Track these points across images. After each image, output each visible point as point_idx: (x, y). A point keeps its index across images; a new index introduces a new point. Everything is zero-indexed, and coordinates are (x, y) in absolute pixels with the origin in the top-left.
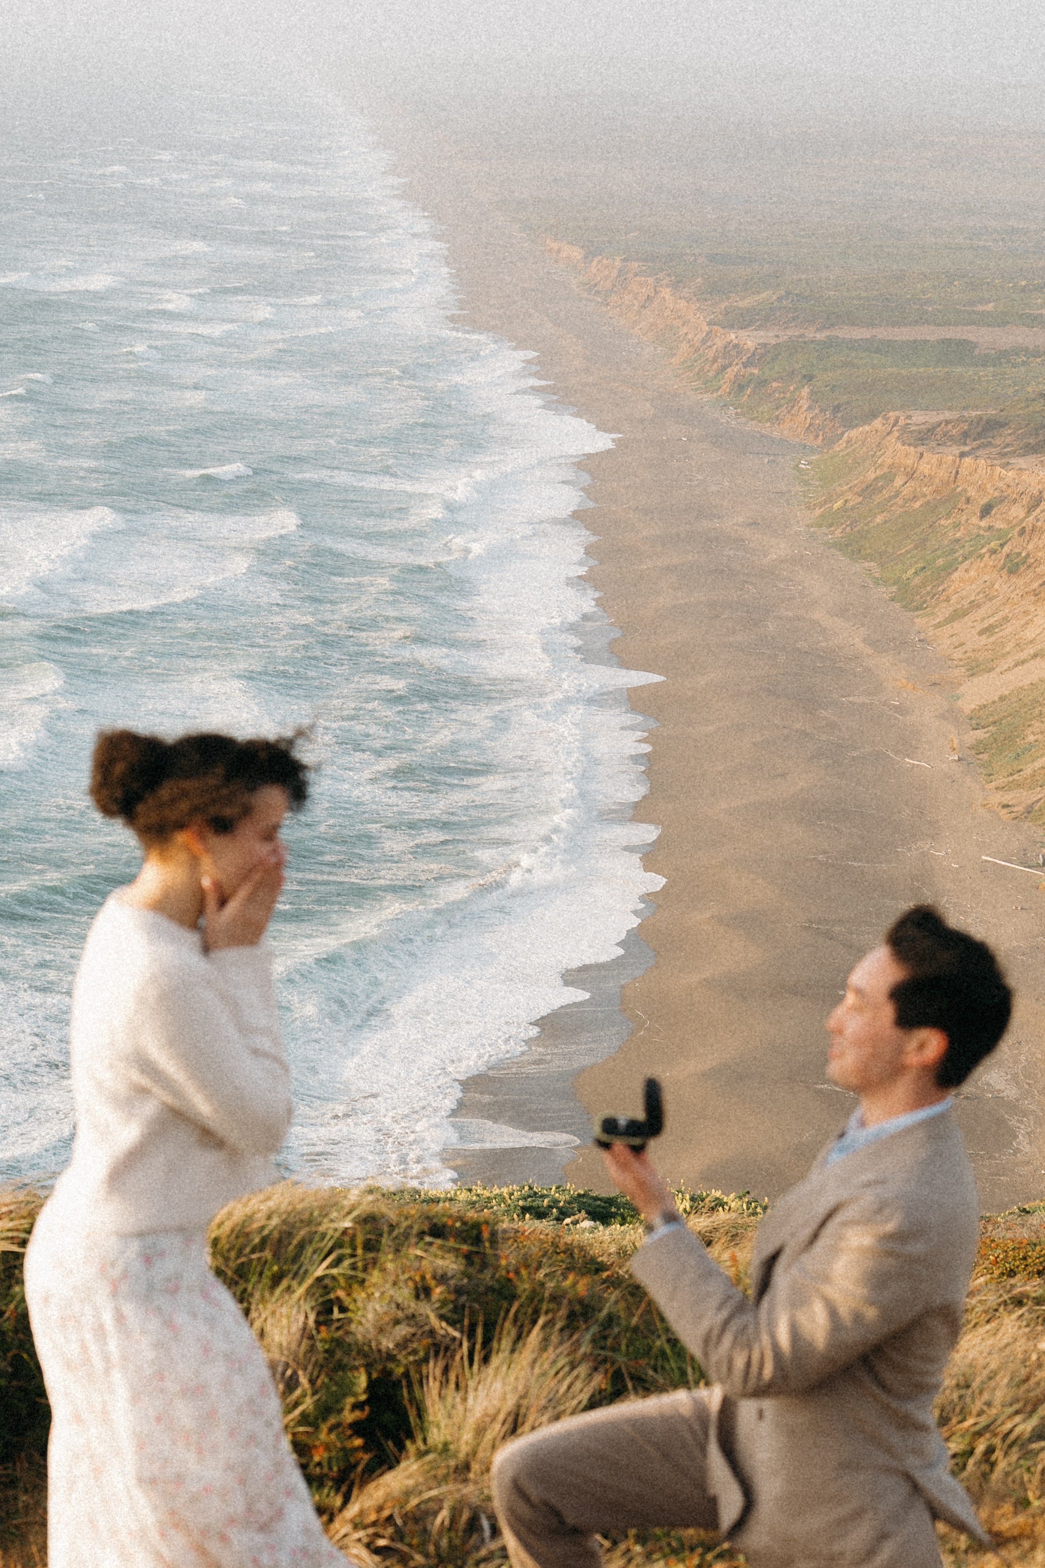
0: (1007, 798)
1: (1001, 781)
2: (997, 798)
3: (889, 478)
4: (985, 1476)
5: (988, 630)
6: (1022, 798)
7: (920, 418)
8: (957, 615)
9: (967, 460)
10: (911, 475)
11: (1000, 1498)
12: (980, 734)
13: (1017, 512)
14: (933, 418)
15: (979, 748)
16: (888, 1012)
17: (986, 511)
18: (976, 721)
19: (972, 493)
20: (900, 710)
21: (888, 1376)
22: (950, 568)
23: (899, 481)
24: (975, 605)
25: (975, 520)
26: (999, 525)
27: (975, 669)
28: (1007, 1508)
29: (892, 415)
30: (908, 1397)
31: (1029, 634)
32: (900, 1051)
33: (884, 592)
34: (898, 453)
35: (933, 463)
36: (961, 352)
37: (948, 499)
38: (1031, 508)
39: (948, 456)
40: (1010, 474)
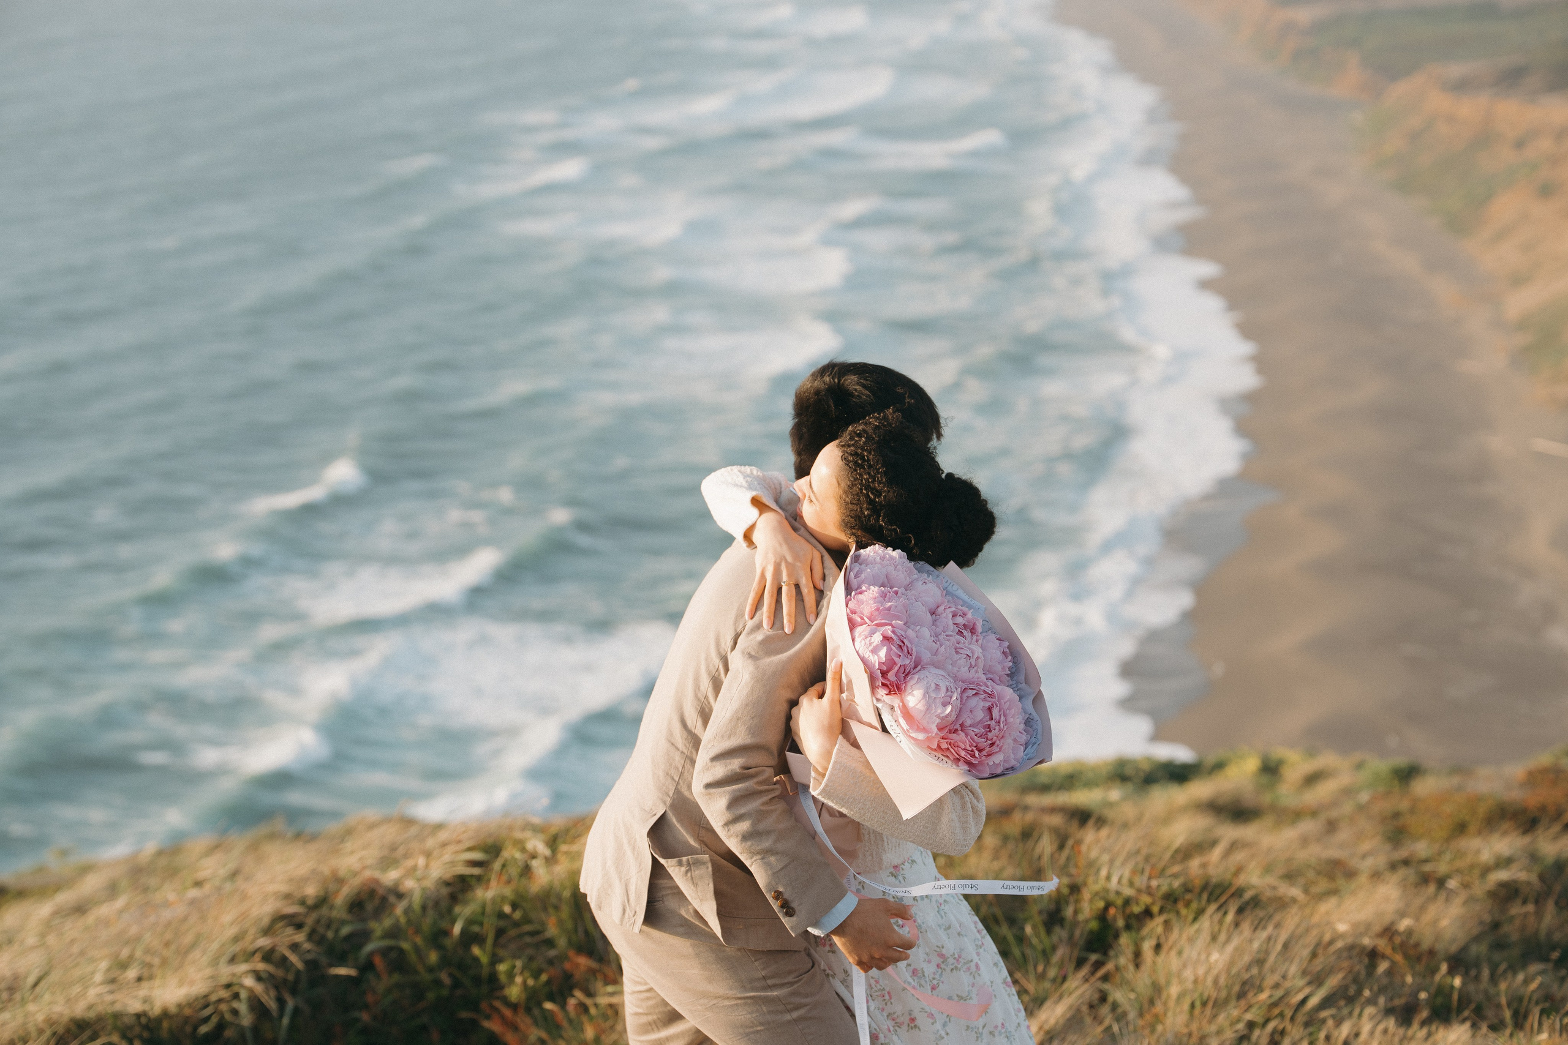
0: (1554, 392)
1: (1545, 377)
2: (1541, 394)
3: (1431, 125)
5: (1527, 248)
7: (1456, 70)
8: (1499, 237)
9: (1500, 104)
10: (1450, 119)
12: (1526, 338)
13: (1546, 144)
14: (1467, 68)
15: (1526, 349)
17: (1520, 144)
18: (1521, 325)
19: (1505, 130)
20: (1454, 322)
22: (1490, 196)
23: (1440, 126)
24: (1513, 228)
25: (1509, 154)
26: (1530, 156)
27: (1518, 280)
29: (1430, 69)
33: (1434, 222)
34: (1438, 102)
35: (1470, 108)
36: (1487, 11)
37: (1484, 138)
38: (1558, 140)
39: (1483, 100)
40: (1537, 111)
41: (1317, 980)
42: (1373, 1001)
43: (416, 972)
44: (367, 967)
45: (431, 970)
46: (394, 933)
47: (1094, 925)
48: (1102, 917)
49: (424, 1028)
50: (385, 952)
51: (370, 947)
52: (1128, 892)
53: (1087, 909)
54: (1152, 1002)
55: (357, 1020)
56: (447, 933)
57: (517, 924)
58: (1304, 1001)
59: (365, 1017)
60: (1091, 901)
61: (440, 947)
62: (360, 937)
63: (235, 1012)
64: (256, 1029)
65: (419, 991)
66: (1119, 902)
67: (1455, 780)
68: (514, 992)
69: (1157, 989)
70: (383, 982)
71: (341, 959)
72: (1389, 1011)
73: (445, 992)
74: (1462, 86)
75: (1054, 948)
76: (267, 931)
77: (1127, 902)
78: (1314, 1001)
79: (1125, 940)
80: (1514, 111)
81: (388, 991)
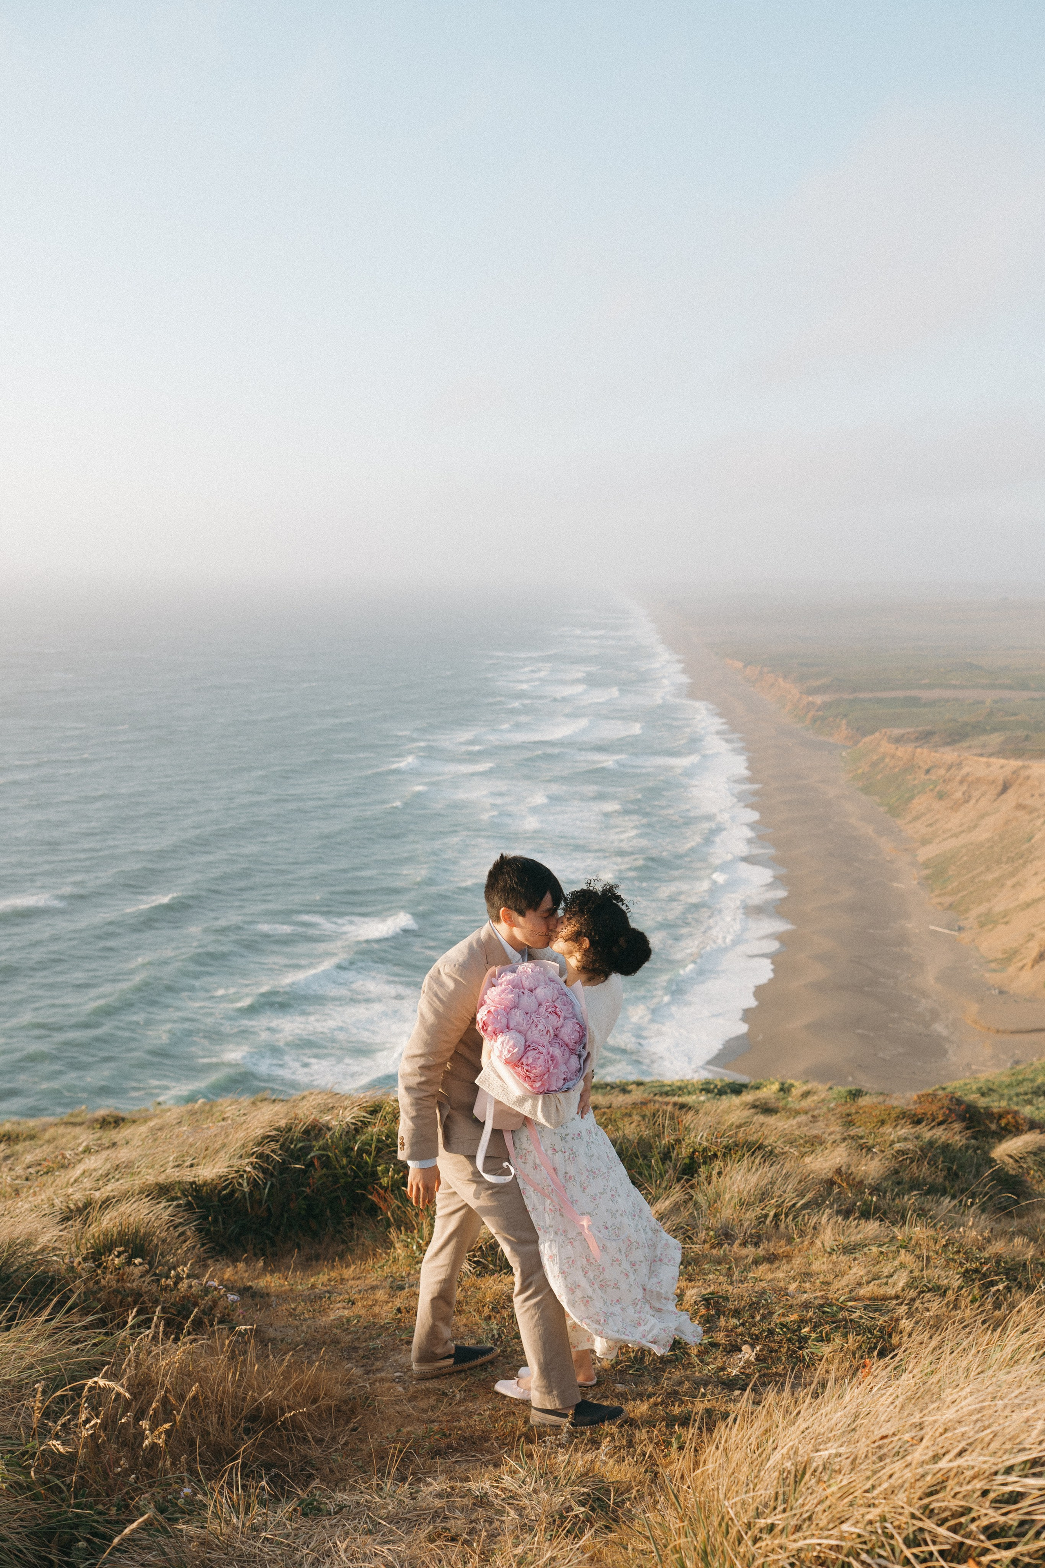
0: (941, 900)
1: (937, 892)
2: (935, 901)
3: (882, 759)
5: (931, 825)
6: (947, 900)
7: (897, 732)
8: (916, 818)
9: (919, 750)
10: (893, 757)
12: (927, 872)
13: (942, 772)
14: (902, 731)
15: (927, 878)
17: (928, 771)
18: (926, 865)
19: (921, 764)
20: (891, 862)
22: (912, 798)
23: (887, 760)
24: (923, 814)
25: (923, 776)
26: (934, 778)
27: (925, 842)
29: (884, 730)
31: (948, 826)
33: (882, 809)
34: (887, 747)
35: (903, 751)
36: (914, 702)
37: (910, 767)
38: (948, 770)
39: (910, 748)
40: (938, 755)
41: (802, 1195)
42: (831, 1206)
43: (336, 1169)
44: (311, 1164)
45: (343, 1168)
46: (324, 1148)
47: (687, 1161)
48: (691, 1157)
49: (338, 1197)
50: (320, 1157)
51: (312, 1154)
52: (705, 1144)
53: (684, 1152)
54: (715, 1202)
55: (304, 1192)
56: (352, 1149)
57: (388, 1146)
58: (794, 1205)
59: (308, 1190)
60: (686, 1148)
61: (348, 1156)
62: (308, 1149)
63: (240, 1185)
64: (251, 1193)
65: (336, 1179)
66: (701, 1150)
68: (385, 1181)
69: (718, 1195)
70: (318, 1173)
71: (297, 1160)
72: (838, 1212)
73: (350, 1180)
74: (899, 740)
75: (666, 1172)
76: (259, 1144)
77: (705, 1150)
78: (798, 1205)
79: (702, 1169)
80: (925, 755)
81: (321, 1178)
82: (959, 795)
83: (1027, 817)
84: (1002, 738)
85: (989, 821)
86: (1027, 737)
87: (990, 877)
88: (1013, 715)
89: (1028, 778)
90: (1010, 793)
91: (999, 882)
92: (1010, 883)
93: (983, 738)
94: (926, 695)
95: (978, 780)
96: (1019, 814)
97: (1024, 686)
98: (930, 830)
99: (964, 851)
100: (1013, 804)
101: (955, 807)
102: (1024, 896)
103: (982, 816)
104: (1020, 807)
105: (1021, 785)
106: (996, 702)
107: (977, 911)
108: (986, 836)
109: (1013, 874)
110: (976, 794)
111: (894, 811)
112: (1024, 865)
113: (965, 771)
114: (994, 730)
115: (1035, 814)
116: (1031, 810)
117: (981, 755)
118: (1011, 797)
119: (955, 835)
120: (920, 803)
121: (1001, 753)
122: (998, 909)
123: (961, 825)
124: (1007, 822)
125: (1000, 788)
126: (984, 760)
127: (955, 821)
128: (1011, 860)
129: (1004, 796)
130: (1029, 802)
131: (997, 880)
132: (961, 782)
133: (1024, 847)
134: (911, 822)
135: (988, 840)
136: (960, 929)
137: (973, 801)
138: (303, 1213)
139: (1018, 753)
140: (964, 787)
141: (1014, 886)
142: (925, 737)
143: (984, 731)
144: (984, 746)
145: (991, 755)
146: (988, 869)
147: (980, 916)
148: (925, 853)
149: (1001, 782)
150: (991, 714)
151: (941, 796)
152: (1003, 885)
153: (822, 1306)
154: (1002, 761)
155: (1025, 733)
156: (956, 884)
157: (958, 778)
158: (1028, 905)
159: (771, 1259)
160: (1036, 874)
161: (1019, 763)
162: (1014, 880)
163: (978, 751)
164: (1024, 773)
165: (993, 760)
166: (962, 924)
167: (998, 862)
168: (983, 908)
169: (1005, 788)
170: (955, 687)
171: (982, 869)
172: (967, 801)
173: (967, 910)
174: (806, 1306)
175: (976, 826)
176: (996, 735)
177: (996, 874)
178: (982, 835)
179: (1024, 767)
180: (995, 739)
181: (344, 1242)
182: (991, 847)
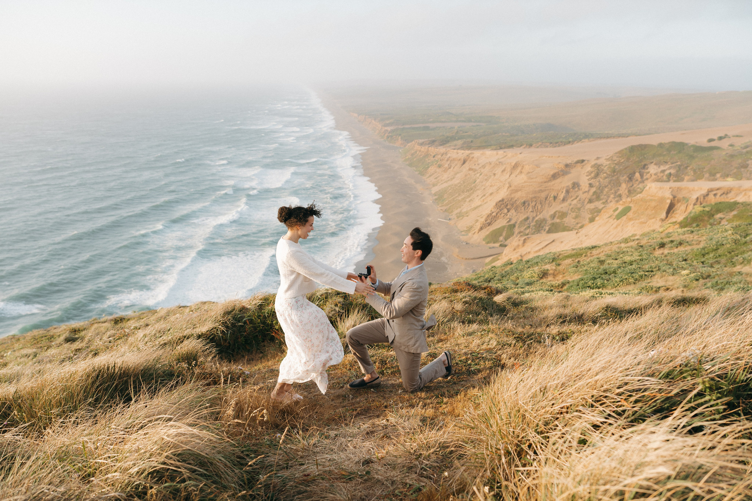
0: (442, 208)
1: (440, 205)
2: (439, 208)
3: (416, 152)
4: (439, 329)
5: (436, 178)
6: (444, 208)
7: (421, 141)
8: (430, 176)
9: (430, 148)
10: (420, 151)
11: (441, 333)
12: (436, 197)
13: (440, 156)
14: (423, 140)
15: (436, 199)
16: (411, 247)
17: (434, 157)
18: (435, 194)
19: (431, 153)
20: (422, 194)
21: (415, 313)
22: (428, 167)
23: (418, 153)
24: (433, 174)
25: (432, 159)
26: (436, 159)
27: (434, 185)
28: (443, 335)
29: (416, 141)
30: (419, 316)
31: (443, 178)
32: (414, 254)
33: (417, 173)
34: (417, 147)
35: (424, 149)
36: (427, 128)
37: (427, 155)
38: (442, 156)
39: (427, 147)
40: (438, 150)
43: (255, 324)
44: (245, 323)
46: (250, 316)
49: (257, 335)
50: (248, 320)
51: (245, 319)
55: (243, 334)
59: (245, 334)
62: (243, 317)
63: (217, 333)
64: (222, 337)
65: (255, 328)
67: (439, 285)
70: (248, 327)
71: (239, 321)
72: (460, 322)
74: (422, 144)
76: (223, 317)
80: (433, 150)
81: (250, 328)
82: (446, 166)
83: (473, 174)
84: (462, 142)
85: (458, 175)
86: (472, 141)
87: (460, 198)
88: (466, 132)
89: (473, 158)
90: (467, 164)
91: (464, 200)
92: (468, 200)
93: (455, 142)
94: (431, 125)
95: (454, 160)
96: (470, 172)
97: (470, 121)
98: (436, 180)
99: (450, 188)
100: (468, 168)
101: (445, 171)
102: (473, 205)
103: (456, 174)
104: (470, 169)
105: (470, 161)
106: (459, 127)
107: (456, 212)
108: (458, 182)
109: (469, 196)
110: (453, 165)
111: (422, 174)
112: (473, 193)
113: (449, 155)
114: (459, 139)
115: (476, 172)
116: (474, 170)
117: (454, 149)
118: (467, 165)
119: (446, 182)
120: (432, 169)
121: (462, 148)
122: (464, 210)
123: (448, 178)
124: (466, 176)
125: (462, 162)
126: (455, 151)
127: (445, 176)
128: (468, 191)
129: (464, 165)
130: (474, 167)
131: (463, 199)
132: (447, 160)
133: (473, 185)
134: (429, 177)
135: (459, 183)
136: (450, 219)
137: (452, 168)
138: (244, 343)
139: (469, 148)
140: (449, 162)
141: (470, 201)
142: (432, 143)
143: (455, 139)
144: (455, 145)
145: (458, 149)
146: (459, 195)
147: (457, 214)
148: (435, 190)
149: (463, 160)
150: (457, 132)
151: (440, 166)
152: (465, 201)
153: (471, 353)
154: (462, 151)
155: (471, 140)
156: (447, 201)
157: (446, 159)
158: (475, 208)
159: (440, 341)
160: (478, 196)
161: (469, 152)
162: (470, 199)
163: (454, 148)
164: (471, 156)
165: (459, 151)
166: (450, 217)
167: (463, 192)
168: (458, 210)
169: (464, 162)
170: (442, 122)
171: (457, 195)
172: (450, 168)
173: (452, 212)
174: (466, 354)
175: (454, 178)
176: (460, 141)
177: (463, 196)
178: (456, 181)
179: (471, 153)
180: (460, 142)
181: (262, 352)
182: (460, 186)
